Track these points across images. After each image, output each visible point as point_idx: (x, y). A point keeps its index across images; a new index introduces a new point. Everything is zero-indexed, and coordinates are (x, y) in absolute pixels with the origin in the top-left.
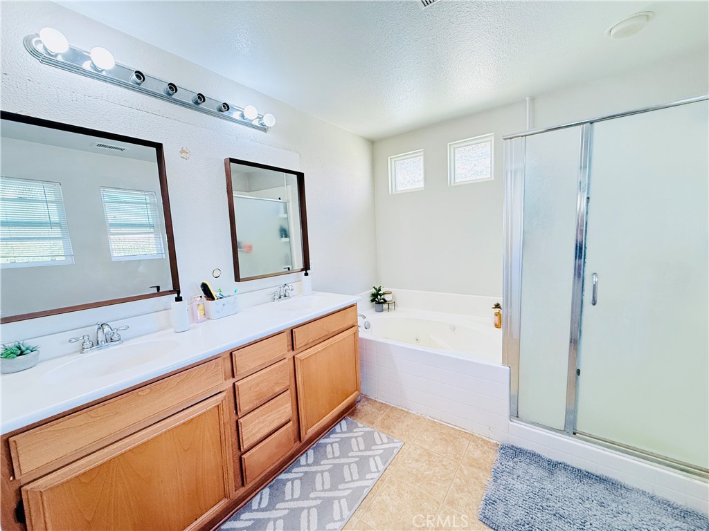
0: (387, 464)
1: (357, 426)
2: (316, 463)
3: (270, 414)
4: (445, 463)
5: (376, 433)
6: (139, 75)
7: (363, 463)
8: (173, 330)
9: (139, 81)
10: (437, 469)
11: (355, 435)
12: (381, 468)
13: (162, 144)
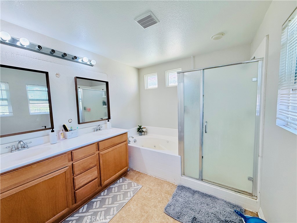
0: (134, 194)
1: (126, 180)
2: (107, 195)
3: (88, 175)
4: (156, 193)
5: (133, 183)
6: (39, 47)
7: (125, 194)
8: (50, 143)
9: (39, 49)
10: (153, 195)
11: (124, 184)
12: (132, 195)
13: (48, 72)
